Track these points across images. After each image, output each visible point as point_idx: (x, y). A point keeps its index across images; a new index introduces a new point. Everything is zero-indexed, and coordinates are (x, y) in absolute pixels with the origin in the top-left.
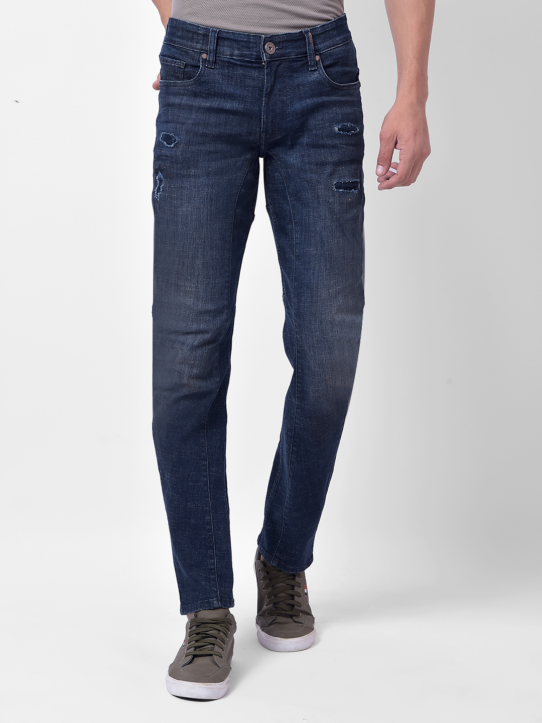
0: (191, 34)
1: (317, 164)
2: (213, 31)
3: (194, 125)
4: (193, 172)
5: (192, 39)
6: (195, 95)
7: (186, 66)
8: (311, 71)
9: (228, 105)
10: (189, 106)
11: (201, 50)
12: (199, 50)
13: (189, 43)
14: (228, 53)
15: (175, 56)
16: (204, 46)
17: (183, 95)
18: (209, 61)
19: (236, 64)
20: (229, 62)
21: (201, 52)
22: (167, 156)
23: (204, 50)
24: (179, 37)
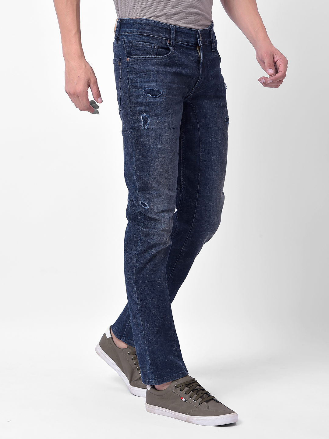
0: (158, 28)
1: (218, 107)
2: (172, 27)
3: (169, 83)
4: (170, 112)
5: (159, 31)
6: (165, 65)
7: (158, 47)
8: (213, 52)
9: (184, 71)
10: (164, 72)
11: (166, 38)
12: (165, 38)
13: (158, 34)
14: (180, 40)
15: (149, 41)
16: (167, 36)
17: (158, 65)
18: (172, 44)
19: (184, 47)
20: (181, 46)
21: (166, 39)
22: (152, 103)
23: (168, 38)
24: (149, 30)
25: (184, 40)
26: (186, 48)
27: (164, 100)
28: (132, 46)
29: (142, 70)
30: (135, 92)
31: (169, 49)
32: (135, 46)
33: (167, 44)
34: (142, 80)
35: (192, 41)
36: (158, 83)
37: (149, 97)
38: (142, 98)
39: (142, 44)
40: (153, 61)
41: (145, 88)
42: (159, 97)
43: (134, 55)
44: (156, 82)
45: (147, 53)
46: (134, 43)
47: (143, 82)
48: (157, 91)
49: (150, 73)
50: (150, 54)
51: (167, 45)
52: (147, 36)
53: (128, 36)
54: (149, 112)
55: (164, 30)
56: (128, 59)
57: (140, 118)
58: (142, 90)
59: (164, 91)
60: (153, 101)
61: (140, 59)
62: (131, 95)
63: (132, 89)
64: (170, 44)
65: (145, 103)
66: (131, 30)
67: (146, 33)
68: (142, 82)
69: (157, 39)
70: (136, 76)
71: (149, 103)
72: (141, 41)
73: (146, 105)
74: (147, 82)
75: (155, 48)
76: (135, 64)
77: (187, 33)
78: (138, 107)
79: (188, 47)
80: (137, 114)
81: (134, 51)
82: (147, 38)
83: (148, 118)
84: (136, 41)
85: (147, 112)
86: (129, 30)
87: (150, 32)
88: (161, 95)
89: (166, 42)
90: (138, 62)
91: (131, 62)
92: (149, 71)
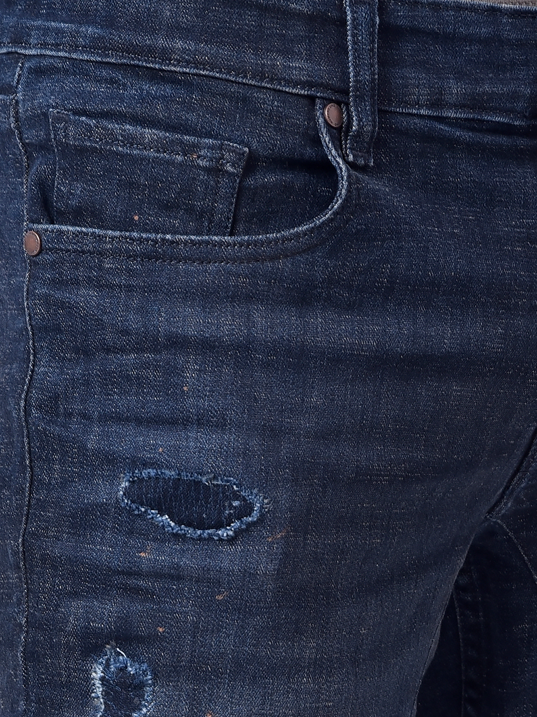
7: (252, 164)
11: (309, 85)
12: (304, 84)
13: (250, 58)
14: (422, 93)
15: (184, 115)
16: (323, 71)
17: (249, 298)
18: (359, 133)
19: (451, 144)
20: (427, 137)
21: (312, 99)
22: (179, 578)
23: (326, 87)
24: (186, 32)
25: (455, 89)
26: (470, 148)
27: (265, 566)
28: (65, 150)
29: (126, 332)
30: (64, 484)
31: (328, 171)
32: (82, 151)
33: (317, 130)
34: (122, 402)
35: (514, 96)
36: (231, 438)
37: (162, 536)
38: (108, 534)
39: (130, 141)
40: (211, 267)
41: (136, 463)
42: (231, 540)
43: (77, 216)
44: (221, 425)
45: (167, 207)
46: (77, 124)
47: (128, 419)
48: (228, 494)
49: (181, 360)
50: (190, 210)
51: (316, 141)
52: (171, 79)
53: (39, 72)
54: (151, 639)
55: (301, 29)
56: (32, 242)
57: (88, 679)
58: (113, 479)
59: (274, 501)
60: (189, 561)
61: (116, 253)
62: (42, 505)
63: (49, 460)
64: (339, 133)
65: (129, 574)
66: (58, 31)
67: (165, 55)
68: (119, 419)
69: (245, 100)
70: (78, 371)
71: (157, 575)
72: (121, 117)
73: (137, 590)
74: (156, 422)
75: (229, 168)
76: (76, 283)
77: (470, 39)
78: (75, 595)
79: (488, 139)
80: (70, 649)
81: (78, 188)
82: (168, 90)
83: (141, 685)
84: (90, 115)
85: (140, 639)
86: (46, 31)
87: (192, 46)
88: (249, 525)
89: (312, 118)
90: (101, 268)
91: (53, 264)
92: (178, 343)
